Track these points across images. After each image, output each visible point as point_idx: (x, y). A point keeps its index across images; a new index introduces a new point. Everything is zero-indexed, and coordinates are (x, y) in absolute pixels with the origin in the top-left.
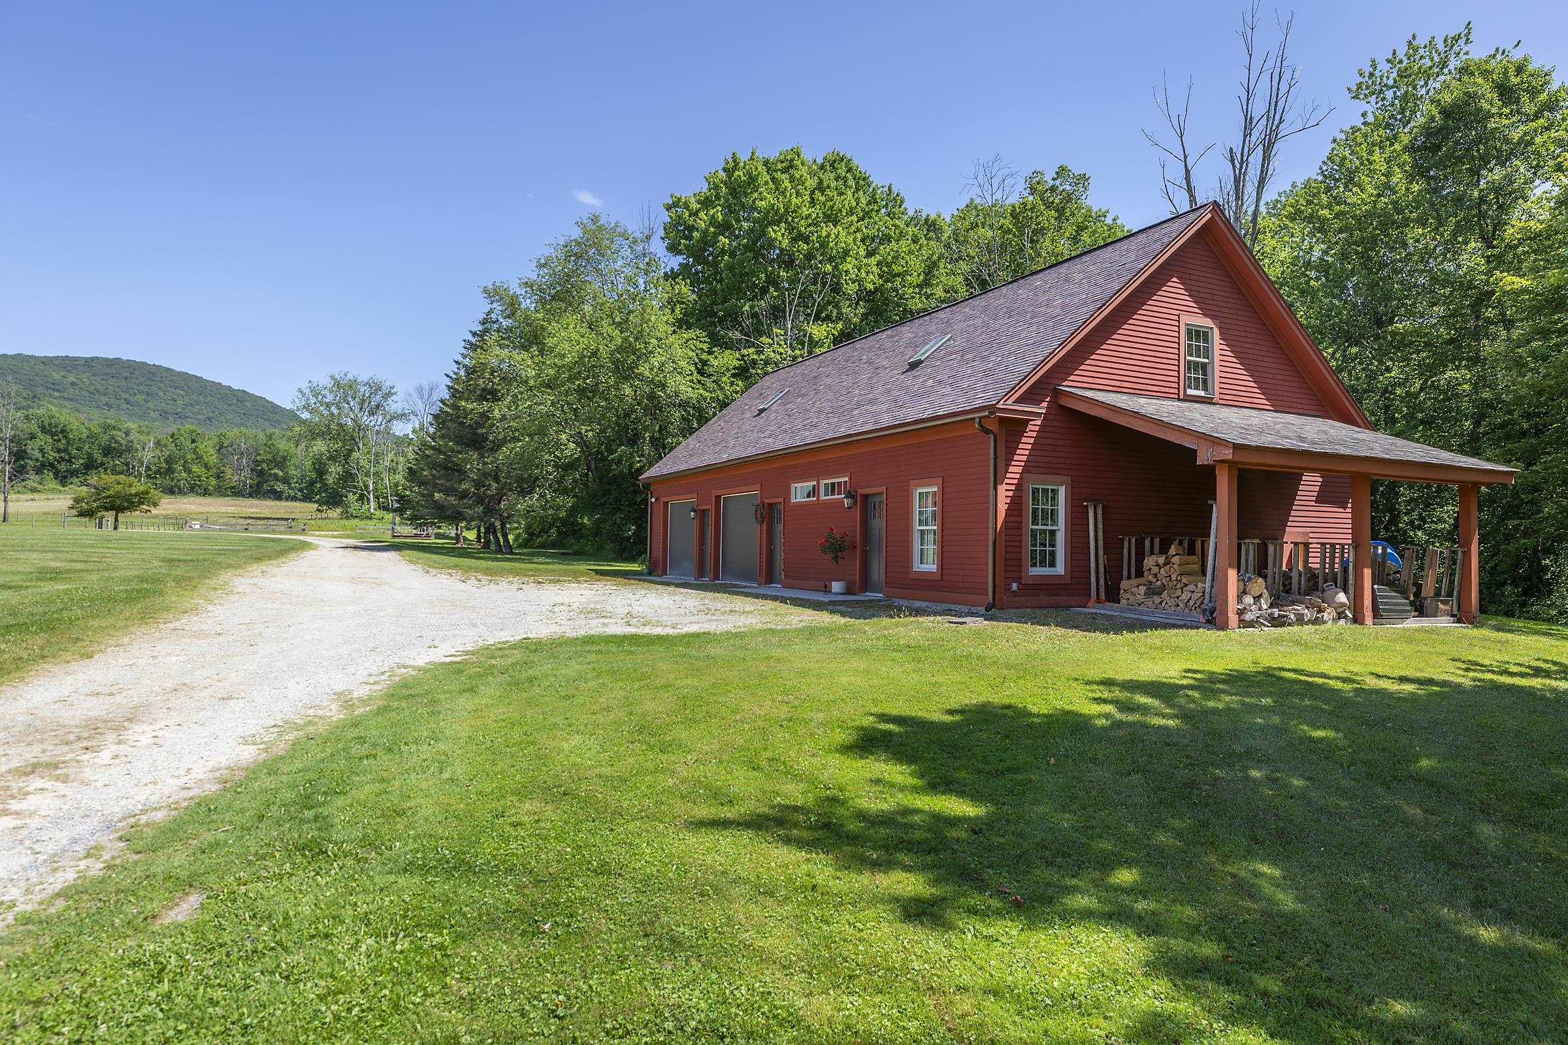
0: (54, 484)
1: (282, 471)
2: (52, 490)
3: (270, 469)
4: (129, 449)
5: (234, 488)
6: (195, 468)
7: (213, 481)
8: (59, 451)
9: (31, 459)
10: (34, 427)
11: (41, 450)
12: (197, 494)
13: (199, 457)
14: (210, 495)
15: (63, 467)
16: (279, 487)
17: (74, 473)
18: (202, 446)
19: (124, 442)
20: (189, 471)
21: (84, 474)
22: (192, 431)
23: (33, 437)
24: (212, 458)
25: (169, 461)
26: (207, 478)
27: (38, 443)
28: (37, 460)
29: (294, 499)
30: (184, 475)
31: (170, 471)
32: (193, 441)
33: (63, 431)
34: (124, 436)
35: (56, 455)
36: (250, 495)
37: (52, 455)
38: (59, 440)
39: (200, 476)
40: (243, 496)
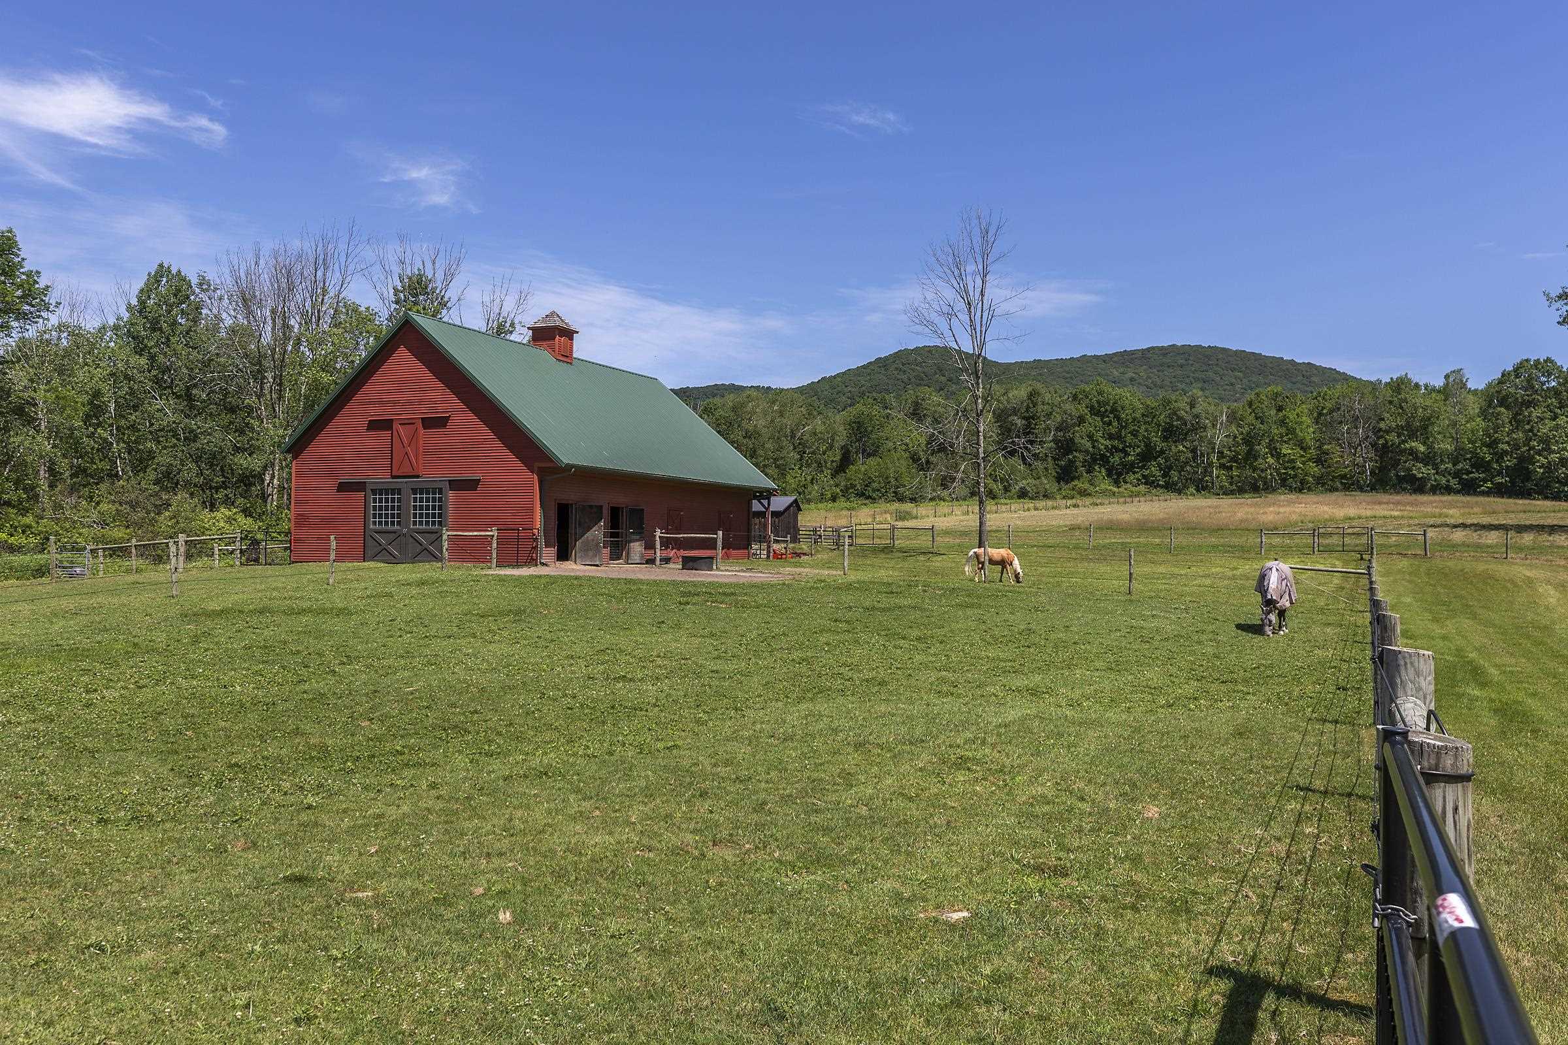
0: (1106, 485)
1: (1424, 444)
2: (1104, 493)
3: (1404, 442)
4: (1198, 427)
5: (1344, 477)
6: (1286, 450)
7: (1314, 469)
8: (1111, 437)
9: (1080, 451)
10: (1083, 409)
11: (1090, 437)
12: (1291, 490)
13: (1291, 431)
14: (1309, 489)
15: (1116, 459)
16: (1421, 471)
17: (1130, 468)
18: (1292, 416)
19: (1188, 418)
20: (1277, 455)
21: (1143, 467)
22: (1277, 395)
23: (1081, 420)
24: (1309, 431)
25: (1250, 440)
26: (1304, 463)
27: (1086, 428)
28: (1087, 452)
29: (1448, 490)
30: (1270, 460)
31: (1251, 455)
32: (1280, 409)
33: (1114, 410)
34: (1188, 409)
35: (1108, 443)
36: (1373, 488)
37: (1104, 443)
38: (1110, 424)
39: (1293, 461)
40: (1361, 489)
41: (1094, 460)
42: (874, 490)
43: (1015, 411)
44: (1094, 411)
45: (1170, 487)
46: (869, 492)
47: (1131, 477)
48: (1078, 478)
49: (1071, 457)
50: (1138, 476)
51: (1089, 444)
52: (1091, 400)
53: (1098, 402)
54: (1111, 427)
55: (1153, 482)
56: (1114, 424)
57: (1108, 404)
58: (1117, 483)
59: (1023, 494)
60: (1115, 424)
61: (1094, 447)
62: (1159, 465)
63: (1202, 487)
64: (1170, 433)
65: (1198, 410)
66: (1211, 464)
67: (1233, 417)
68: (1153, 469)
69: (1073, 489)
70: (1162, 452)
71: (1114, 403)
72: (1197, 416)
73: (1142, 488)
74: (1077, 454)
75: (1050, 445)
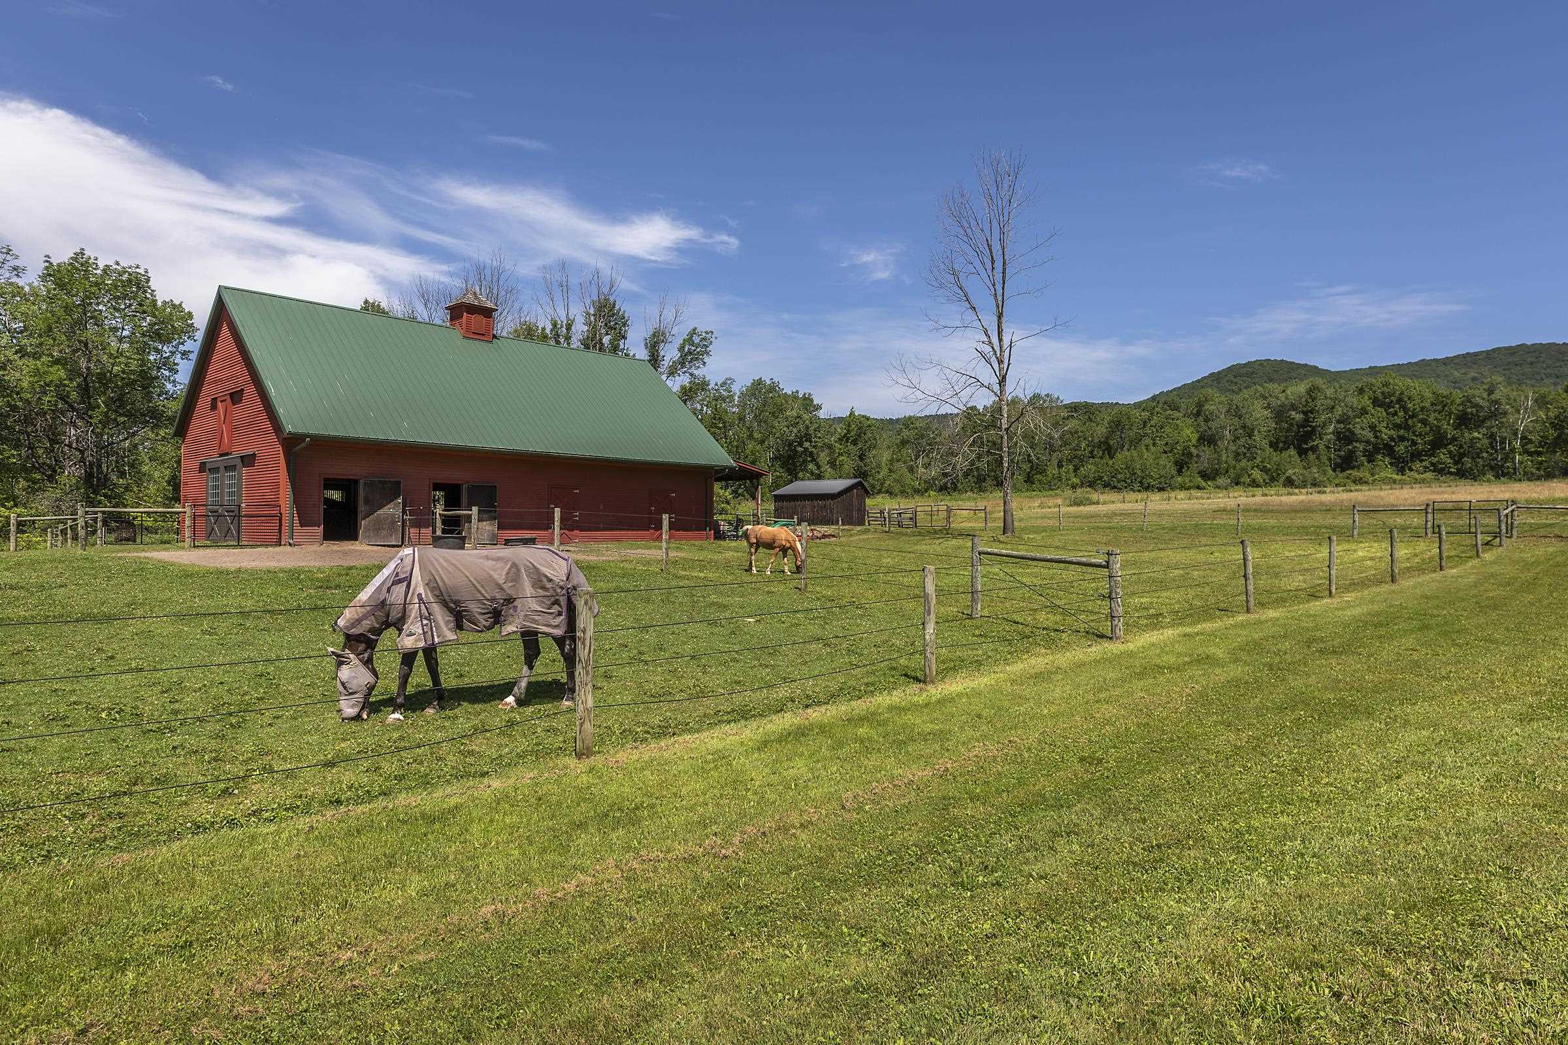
41: (1377, 450)
42: (1119, 481)
43: (1293, 407)
44: (1376, 402)
45: (1462, 474)
46: (1114, 482)
47: (1417, 465)
48: (1358, 467)
49: (1350, 447)
50: (1426, 463)
51: (1370, 435)
52: (1374, 392)
53: (1383, 393)
54: (1396, 417)
55: (1443, 469)
56: (1399, 414)
57: (1393, 395)
58: (1402, 471)
59: (1289, 483)
60: (1401, 414)
61: (1376, 437)
62: (1450, 452)
63: (1501, 472)
64: (1464, 421)
65: (1497, 395)
66: (1513, 450)
67: (1541, 402)
68: (1443, 456)
69: (1348, 478)
70: (1454, 439)
71: (1401, 394)
72: (1496, 402)
73: (1429, 475)
74: (1358, 445)
75: (1329, 437)
